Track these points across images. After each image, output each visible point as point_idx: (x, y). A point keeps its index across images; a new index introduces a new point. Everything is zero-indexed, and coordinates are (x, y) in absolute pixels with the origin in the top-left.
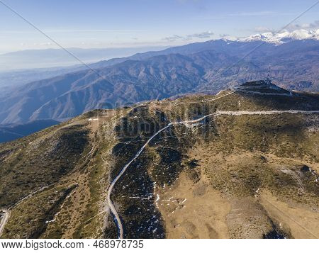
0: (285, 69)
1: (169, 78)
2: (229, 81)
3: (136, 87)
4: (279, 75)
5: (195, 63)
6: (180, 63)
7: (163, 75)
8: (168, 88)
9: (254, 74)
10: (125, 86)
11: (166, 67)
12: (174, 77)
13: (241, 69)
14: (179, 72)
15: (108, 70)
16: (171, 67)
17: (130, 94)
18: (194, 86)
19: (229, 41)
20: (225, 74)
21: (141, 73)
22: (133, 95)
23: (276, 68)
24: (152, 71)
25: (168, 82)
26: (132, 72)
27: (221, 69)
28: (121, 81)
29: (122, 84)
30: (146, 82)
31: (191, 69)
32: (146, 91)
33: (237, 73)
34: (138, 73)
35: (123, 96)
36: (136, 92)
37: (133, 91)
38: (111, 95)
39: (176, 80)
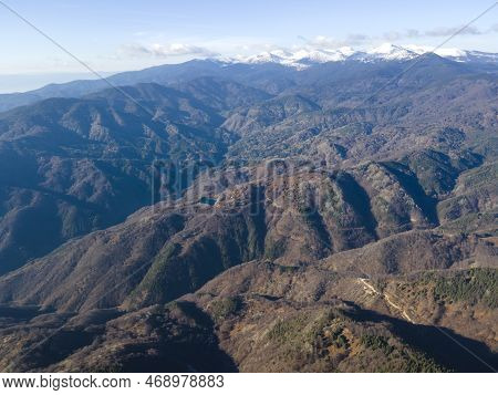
10: (68, 166)
12: (171, 130)
13: (287, 109)
19: (222, 63)
20: (265, 121)
22: (98, 187)
27: (253, 111)
30: (115, 150)
31: (194, 112)
32: (128, 172)
33: (284, 116)
34: (87, 129)
35: (70, 192)
36: (102, 179)
37: (96, 176)
38: (36, 197)
39: (180, 138)
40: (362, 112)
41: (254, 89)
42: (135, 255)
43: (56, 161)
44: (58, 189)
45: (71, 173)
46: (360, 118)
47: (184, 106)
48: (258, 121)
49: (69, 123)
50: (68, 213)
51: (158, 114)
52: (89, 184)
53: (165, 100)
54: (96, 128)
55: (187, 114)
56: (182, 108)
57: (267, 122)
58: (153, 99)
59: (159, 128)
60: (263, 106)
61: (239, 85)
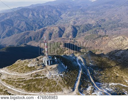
0: (95, 13)
1: (44, 17)
2: (71, 19)
3: (26, 23)
4: (93, 16)
5: (57, 10)
6: (50, 10)
7: (41, 16)
8: (43, 23)
9: (82, 15)
10: (20, 23)
11: (43, 12)
12: (46, 17)
13: (77, 13)
14: (49, 14)
15: (12, 13)
16: (46, 12)
17: (22, 27)
18: (56, 21)
20: (70, 15)
21: (30, 15)
22: (24, 27)
23: (92, 12)
24: (35, 14)
25: (43, 20)
26: (25, 15)
27: (69, 13)
28: (18, 20)
29: (18, 21)
30: (32, 20)
33: (75, 14)
38: (12, 28)
50: (16, 31)
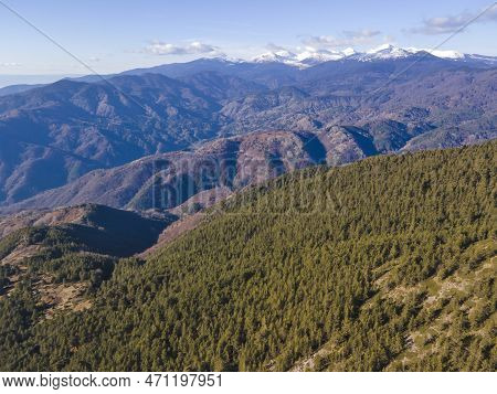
8: (170, 132)
12: (172, 111)
13: (281, 98)
19: (228, 62)
24: (124, 101)
28: (61, 121)
30: (118, 123)
31: (194, 100)
32: (128, 140)
33: (278, 104)
34: (95, 106)
35: (76, 151)
36: (105, 142)
37: (99, 140)
38: (47, 152)
39: (178, 118)
40: (347, 99)
41: (254, 83)
42: (125, 185)
43: (65, 128)
44: (67, 148)
45: (78, 137)
46: (345, 104)
47: (186, 94)
48: (253, 107)
49: (79, 101)
50: (73, 166)
51: (162, 98)
52: (93, 145)
53: (169, 89)
54: (103, 106)
55: (188, 101)
56: (183, 96)
57: (261, 109)
58: (158, 87)
59: (160, 109)
60: (259, 95)
61: (240, 80)
